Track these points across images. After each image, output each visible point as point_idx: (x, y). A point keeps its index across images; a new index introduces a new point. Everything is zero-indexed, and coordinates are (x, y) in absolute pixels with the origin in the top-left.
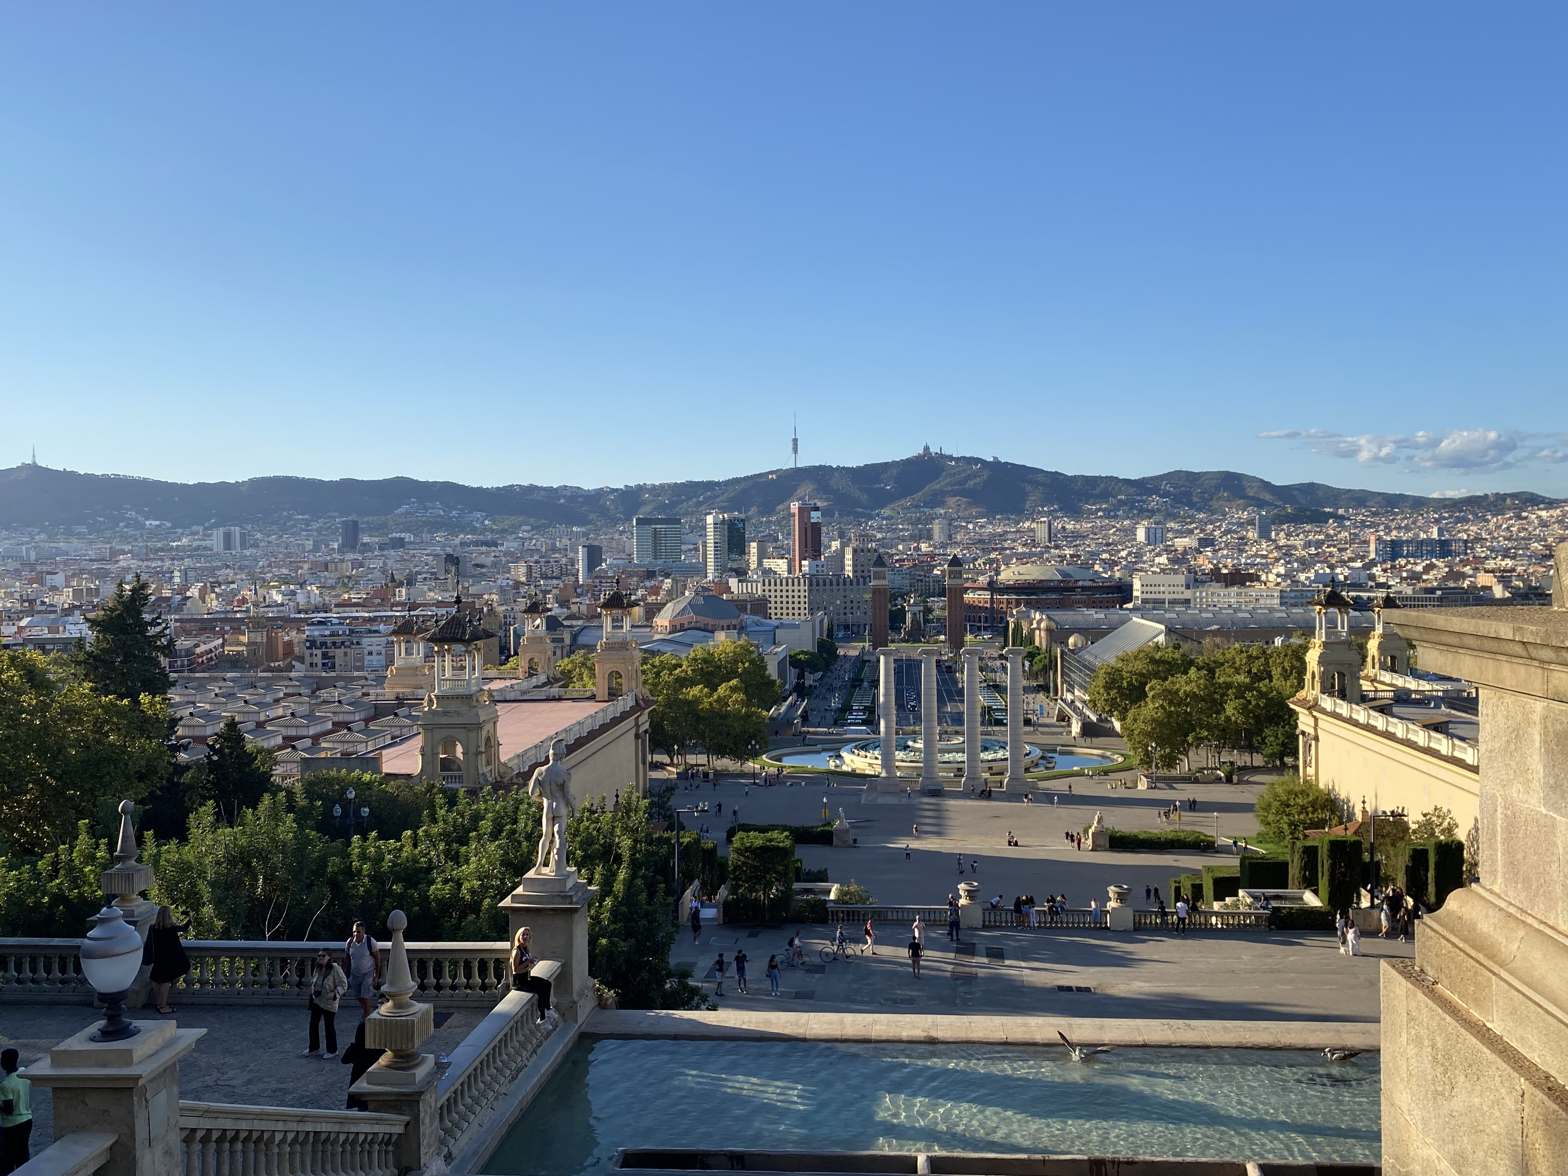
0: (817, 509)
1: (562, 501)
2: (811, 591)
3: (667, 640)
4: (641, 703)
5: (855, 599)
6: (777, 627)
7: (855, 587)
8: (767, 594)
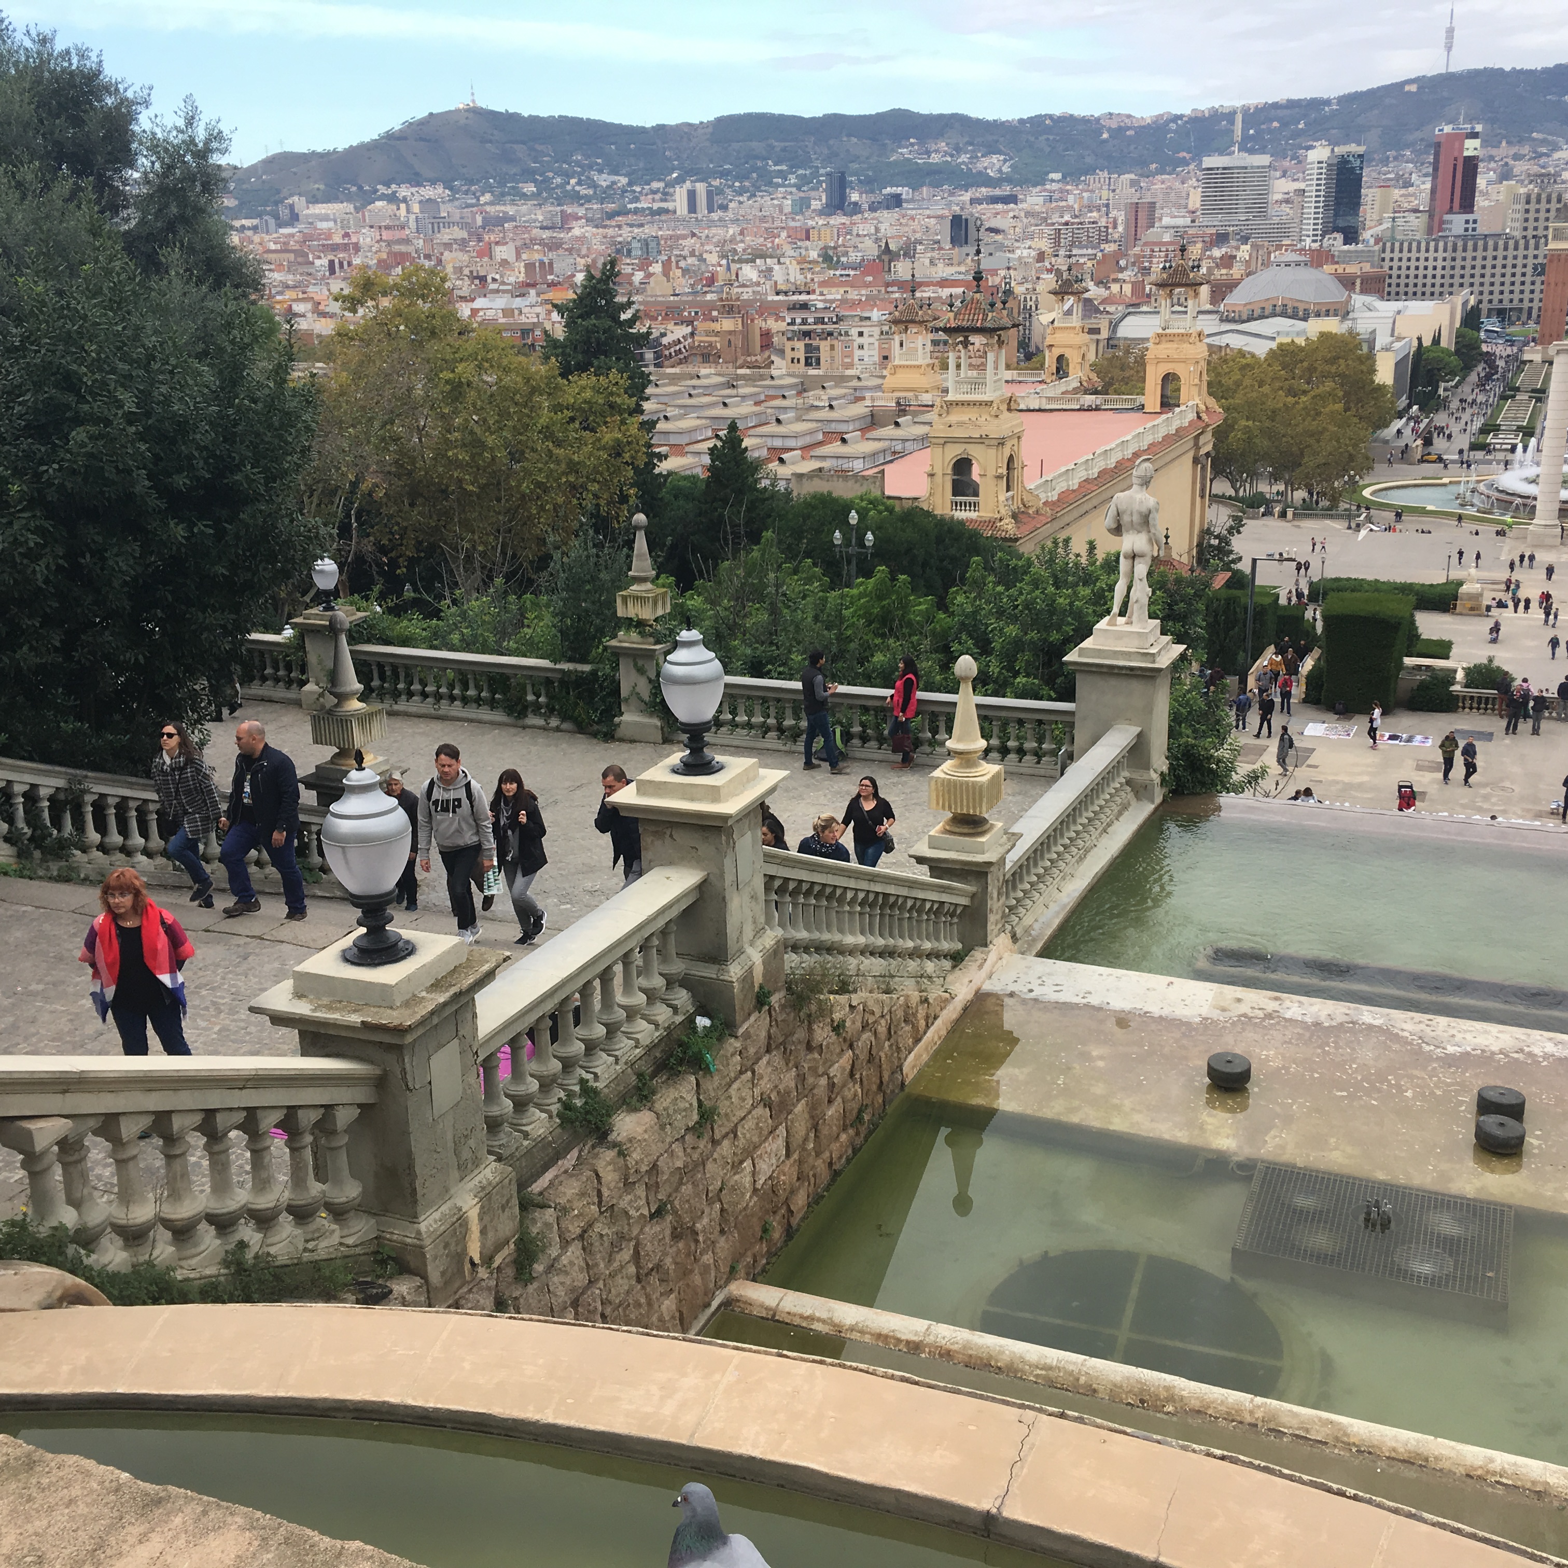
0: (1474, 135)
1: (1105, 136)
2: (1454, 259)
3: (1238, 332)
4: (1204, 416)
5: (1519, 270)
6: (1399, 312)
7: (1521, 252)
8: (1387, 264)
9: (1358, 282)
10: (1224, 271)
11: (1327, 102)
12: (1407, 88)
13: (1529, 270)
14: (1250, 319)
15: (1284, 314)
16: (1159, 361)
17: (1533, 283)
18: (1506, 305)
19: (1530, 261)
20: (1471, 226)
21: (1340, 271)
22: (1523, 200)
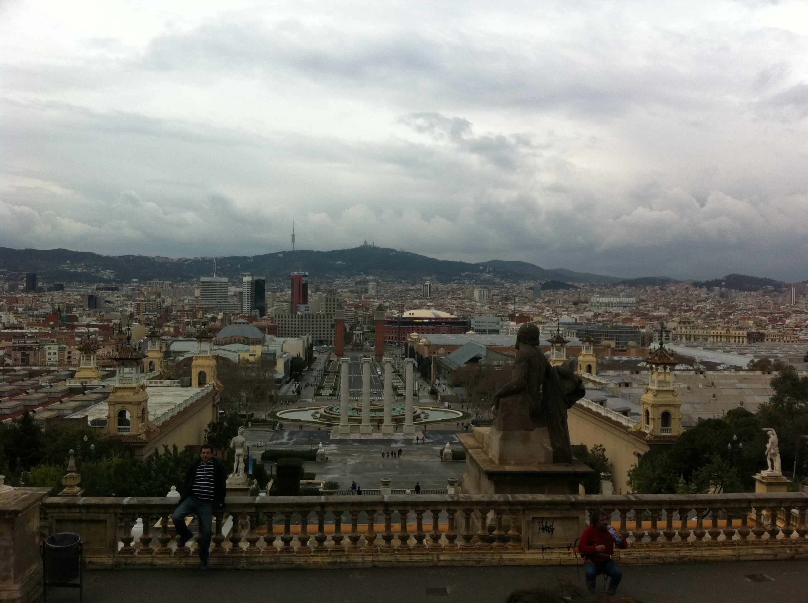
0: (306, 276)
1: (157, 265)
2: (302, 321)
3: (222, 349)
4: (217, 388)
5: (326, 326)
6: (284, 342)
7: (326, 319)
8: (277, 323)
9: (267, 329)
10: (213, 323)
11: (249, 258)
12: (279, 255)
13: (329, 326)
14: (225, 344)
15: (239, 342)
16: (197, 367)
17: (331, 331)
18: (322, 339)
19: (329, 323)
20: (307, 309)
21: (259, 325)
22: (325, 300)
